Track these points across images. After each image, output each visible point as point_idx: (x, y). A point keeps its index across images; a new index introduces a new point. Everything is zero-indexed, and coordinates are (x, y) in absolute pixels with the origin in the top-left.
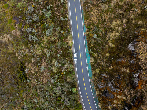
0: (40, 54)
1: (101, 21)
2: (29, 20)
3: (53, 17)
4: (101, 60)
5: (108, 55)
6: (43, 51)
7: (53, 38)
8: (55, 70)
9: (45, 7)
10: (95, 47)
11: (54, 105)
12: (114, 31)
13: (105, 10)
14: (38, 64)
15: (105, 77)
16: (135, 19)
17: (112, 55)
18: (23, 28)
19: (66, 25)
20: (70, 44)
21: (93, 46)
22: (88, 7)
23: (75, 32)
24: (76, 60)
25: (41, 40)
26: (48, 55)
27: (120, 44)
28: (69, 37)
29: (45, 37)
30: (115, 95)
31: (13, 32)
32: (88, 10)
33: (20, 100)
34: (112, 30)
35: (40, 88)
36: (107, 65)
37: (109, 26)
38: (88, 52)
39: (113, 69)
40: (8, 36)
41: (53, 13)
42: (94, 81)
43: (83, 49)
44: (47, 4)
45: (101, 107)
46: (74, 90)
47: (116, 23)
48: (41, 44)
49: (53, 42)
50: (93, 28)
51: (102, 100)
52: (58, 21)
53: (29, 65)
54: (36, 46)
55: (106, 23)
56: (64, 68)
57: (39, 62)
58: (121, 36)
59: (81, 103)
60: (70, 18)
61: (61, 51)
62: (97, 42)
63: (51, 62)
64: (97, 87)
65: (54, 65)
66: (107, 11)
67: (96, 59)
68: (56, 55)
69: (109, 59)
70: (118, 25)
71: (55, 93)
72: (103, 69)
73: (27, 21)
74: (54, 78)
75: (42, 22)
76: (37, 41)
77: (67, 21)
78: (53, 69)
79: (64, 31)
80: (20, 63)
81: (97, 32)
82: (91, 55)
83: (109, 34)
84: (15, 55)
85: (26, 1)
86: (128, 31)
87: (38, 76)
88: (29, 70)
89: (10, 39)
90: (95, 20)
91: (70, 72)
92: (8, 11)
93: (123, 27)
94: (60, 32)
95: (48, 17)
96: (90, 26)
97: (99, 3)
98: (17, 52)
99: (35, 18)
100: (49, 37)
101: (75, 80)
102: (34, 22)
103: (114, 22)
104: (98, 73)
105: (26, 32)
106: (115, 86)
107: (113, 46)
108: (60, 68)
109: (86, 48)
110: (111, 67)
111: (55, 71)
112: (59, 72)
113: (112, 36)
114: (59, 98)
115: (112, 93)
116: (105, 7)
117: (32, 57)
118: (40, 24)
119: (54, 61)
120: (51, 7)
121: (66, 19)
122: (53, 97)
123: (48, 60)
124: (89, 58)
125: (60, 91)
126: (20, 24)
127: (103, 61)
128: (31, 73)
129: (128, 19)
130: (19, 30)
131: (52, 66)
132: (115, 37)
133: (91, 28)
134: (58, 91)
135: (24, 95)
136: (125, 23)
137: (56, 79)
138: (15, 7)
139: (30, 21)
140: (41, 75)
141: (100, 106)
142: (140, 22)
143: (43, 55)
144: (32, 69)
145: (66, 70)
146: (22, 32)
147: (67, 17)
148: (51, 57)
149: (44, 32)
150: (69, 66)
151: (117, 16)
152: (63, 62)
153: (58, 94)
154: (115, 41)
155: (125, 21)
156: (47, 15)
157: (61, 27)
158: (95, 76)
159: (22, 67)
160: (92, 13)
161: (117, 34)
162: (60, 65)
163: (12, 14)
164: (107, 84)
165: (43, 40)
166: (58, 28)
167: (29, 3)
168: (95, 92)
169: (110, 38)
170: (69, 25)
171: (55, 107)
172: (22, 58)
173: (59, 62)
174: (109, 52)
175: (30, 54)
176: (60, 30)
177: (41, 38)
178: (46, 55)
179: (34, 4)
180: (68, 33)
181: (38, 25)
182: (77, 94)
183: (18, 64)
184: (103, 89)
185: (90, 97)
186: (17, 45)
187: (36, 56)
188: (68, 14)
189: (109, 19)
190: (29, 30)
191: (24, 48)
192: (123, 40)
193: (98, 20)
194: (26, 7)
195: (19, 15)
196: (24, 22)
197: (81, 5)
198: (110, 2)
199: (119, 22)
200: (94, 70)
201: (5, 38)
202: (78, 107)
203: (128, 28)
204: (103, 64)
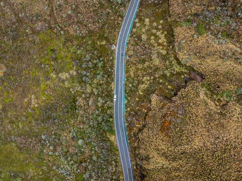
0: (90, 92)
1: (136, 75)
3: (104, 67)
5: (137, 99)
6: (92, 90)
7: (101, 81)
8: (99, 104)
9: (99, 58)
10: (129, 93)
11: (95, 130)
13: (140, 68)
15: (132, 114)
16: (159, 78)
17: (140, 100)
18: (79, 70)
19: (112, 75)
20: (113, 88)
24: (115, 100)
25: (92, 81)
26: (96, 93)
27: (147, 93)
28: (113, 83)
29: (95, 80)
30: (135, 125)
31: (71, 72)
32: (128, 67)
33: (68, 125)
34: (143, 83)
35: (87, 117)
36: (135, 106)
37: (141, 80)
38: (124, 95)
39: (138, 109)
40: (67, 74)
41: (104, 64)
42: (125, 116)
44: (101, 57)
46: (111, 120)
48: (92, 84)
49: (100, 85)
50: (130, 80)
51: (129, 129)
52: (106, 71)
53: (80, 99)
54: (88, 85)
55: (139, 77)
56: (106, 104)
57: (88, 98)
58: (148, 87)
59: (115, 130)
60: (116, 70)
61: (106, 92)
62: (131, 89)
63: (98, 99)
64: (127, 120)
66: (142, 69)
67: (129, 101)
68: (102, 94)
69: (137, 102)
70: (147, 80)
71: (98, 121)
72: (132, 109)
73: (83, 66)
74: (98, 110)
75: (94, 68)
76: (89, 81)
79: (110, 79)
80: (72, 96)
81: (132, 83)
82: (126, 98)
83: (140, 85)
85: (84, 50)
87: (86, 108)
88: (79, 103)
89: (68, 77)
90: (132, 74)
91: (110, 108)
92: (69, 55)
93: (150, 82)
94: (107, 79)
95: (100, 66)
96: (128, 78)
97: (136, 62)
99: (90, 65)
100: (98, 80)
101: (113, 113)
102: (89, 67)
103: (145, 78)
104: (129, 111)
105: (81, 73)
106: (137, 120)
107: (142, 94)
108: (103, 104)
109: (123, 93)
110: (138, 107)
111: (100, 106)
112: (103, 106)
113: (142, 87)
114: (100, 125)
115: (134, 123)
116: (140, 66)
117: (83, 93)
118: (93, 70)
119: (100, 98)
120: (103, 59)
121: (112, 71)
122: (96, 124)
123: (95, 97)
124: (125, 100)
125: (102, 119)
126: (77, 66)
127: (133, 103)
128: (81, 105)
129: (155, 77)
130: (76, 71)
131: (98, 102)
132: (144, 88)
134: (100, 119)
135: (72, 122)
136: (152, 80)
137: (100, 111)
138: (75, 53)
139: (86, 66)
141: (127, 134)
142: (161, 81)
143: (92, 93)
144: (81, 102)
145: (108, 106)
146: (78, 73)
148: (98, 95)
149: (95, 76)
150: (110, 103)
151: (148, 73)
152: (106, 100)
153: (100, 122)
154: (144, 91)
155: (152, 78)
157: (109, 76)
158: (127, 112)
159: (74, 99)
160: (131, 69)
161: (146, 86)
162: (104, 102)
163: (72, 58)
164: (133, 118)
166: (106, 76)
167: (86, 52)
168: (125, 123)
170: (114, 75)
171: (96, 132)
172: (75, 93)
173: (103, 100)
174: (139, 98)
175: (82, 91)
178: (94, 93)
179: (90, 54)
180: (113, 80)
181: (91, 70)
182: (112, 122)
184: (130, 121)
185: (121, 126)
186: (73, 82)
187: (86, 93)
188: (114, 67)
189: (142, 75)
191: (78, 85)
192: (149, 91)
193: (134, 74)
195: (77, 60)
196: (81, 66)
197: (124, 62)
198: (144, 63)
199: (148, 78)
200: (126, 108)
201: (64, 76)
202: (112, 131)
203: (153, 83)
204: (133, 105)
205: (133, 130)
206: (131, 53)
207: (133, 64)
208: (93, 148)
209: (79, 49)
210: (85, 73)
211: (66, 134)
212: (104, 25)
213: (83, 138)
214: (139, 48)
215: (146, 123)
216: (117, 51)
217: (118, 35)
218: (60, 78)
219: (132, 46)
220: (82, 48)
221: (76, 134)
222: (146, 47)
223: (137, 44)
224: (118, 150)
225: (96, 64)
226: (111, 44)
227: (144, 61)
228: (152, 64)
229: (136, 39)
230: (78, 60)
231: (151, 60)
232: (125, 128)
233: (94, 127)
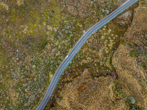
3: (72, 38)
4: (74, 65)
5: (77, 65)
6: (58, 45)
7: (66, 44)
8: (57, 55)
10: (76, 60)
14: (52, 47)
15: (70, 71)
16: (95, 63)
17: (78, 67)
18: (59, 30)
20: (69, 51)
21: (75, 58)
23: (74, 49)
24: (66, 58)
25: (61, 41)
26: (59, 48)
27: (84, 66)
28: (71, 49)
29: (64, 41)
30: (67, 77)
31: (54, 28)
32: (84, 46)
33: (34, 54)
34: (86, 59)
35: (46, 56)
37: (86, 57)
38: (72, 59)
40: (52, 28)
41: (74, 36)
43: (71, 57)
44: (74, 32)
46: (57, 66)
49: (64, 45)
52: (72, 40)
53: (49, 45)
54: (58, 41)
55: (86, 55)
57: (54, 47)
58: (87, 63)
59: (55, 73)
61: (64, 51)
62: (78, 59)
64: (65, 72)
66: (90, 52)
67: (72, 63)
69: (76, 67)
71: (50, 62)
72: (71, 68)
74: (54, 57)
76: (60, 39)
80: (46, 41)
81: (81, 55)
82: (72, 61)
84: (48, 37)
87: (49, 51)
89: (51, 30)
91: (61, 60)
92: (60, 20)
94: (70, 45)
95: (71, 36)
96: (80, 52)
97: (90, 47)
99: (66, 32)
101: (60, 64)
104: (69, 68)
105: (59, 33)
106: (70, 75)
107: (82, 64)
108: (59, 56)
109: (73, 57)
110: (74, 70)
112: (58, 57)
113: (84, 61)
114: (50, 65)
116: (91, 50)
117: (53, 43)
118: (66, 35)
119: (59, 52)
120: (75, 34)
121: (75, 43)
122: (48, 63)
123: (57, 49)
126: (59, 28)
128: (47, 48)
129: (94, 61)
130: (57, 30)
131: (57, 53)
134: (52, 62)
135: (37, 54)
138: (63, 21)
139: (64, 31)
141: (60, 79)
142: (95, 65)
143: (57, 46)
144: (49, 47)
145: (60, 58)
146: (57, 31)
148: (59, 50)
149: (65, 39)
150: (62, 58)
151: (92, 56)
152: (62, 55)
154: (83, 64)
155: (92, 60)
157: (72, 44)
158: (67, 68)
159: (46, 43)
160: (85, 48)
162: (60, 55)
163: (60, 22)
164: (68, 73)
166: (70, 43)
167: (69, 24)
168: (63, 73)
170: (75, 45)
171: (45, 67)
172: (49, 40)
174: (79, 65)
179: (70, 27)
180: (72, 47)
182: (57, 68)
184: (66, 74)
185: (60, 73)
186: (51, 34)
187: (55, 44)
189: (88, 55)
190: (61, 34)
191: (53, 37)
192: (86, 65)
193: (85, 52)
196: (61, 29)
197: (84, 42)
198: (93, 50)
199: (90, 59)
200: (69, 66)
201: (50, 28)
202: (53, 72)
203: (91, 63)
204: (73, 67)
206: (91, 40)
207: (88, 46)
208: (38, 74)
209: (67, 20)
211: (29, 57)
212: (87, 17)
213: (36, 65)
214: (96, 41)
215: (73, 81)
216: (84, 34)
217: (91, 27)
218: (47, 28)
219: (94, 37)
220: (68, 21)
221: (34, 61)
222: (100, 43)
223: (97, 38)
224: (49, 84)
225: (70, 34)
226: (84, 29)
227: (94, 49)
228: (97, 53)
229: (98, 36)
230: (62, 25)
231: (98, 51)
232: (61, 75)
233: (46, 64)
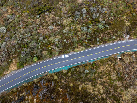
0: (64, 24)
1: (101, 74)
2: (93, 10)
3: (99, 31)
4: (66, 79)
5: (72, 85)
6: (67, 26)
7: (80, 33)
8: (51, 39)
9: (107, 23)
10: (77, 73)
11: (20, 42)
12: (93, 88)
13: (111, 77)
14: (55, 23)
15: (51, 85)
17: (72, 89)
18: (85, 5)
19: (93, 44)
20: (76, 49)
21: (78, 70)
22: (111, 61)
23: (88, 53)
24: (63, 57)
25: (77, 23)
26: (64, 31)
27: (83, 95)
28: (83, 48)
29: (80, 26)
30: (36, 97)
32: (109, 61)
33: (20, 11)
34: (94, 86)
35: (33, 28)
36: (62, 85)
37: (97, 82)
38: (72, 66)
39: (59, 91)
41: (102, 31)
42: (46, 76)
43: (73, 62)
44: (109, 24)
45: (23, 86)
46: (35, 59)
47: (101, 88)
48: (73, 24)
49: (76, 34)
50: (94, 69)
51: (30, 85)
52: (95, 36)
53: (52, 16)
54: (71, 19)
55: (99, 79)
56: (54, 47)
57: (57, 24)
58: (90, 94)
59: (25, 67)
60: (100, 47)
61: (69, 42)
62: (82, 74)
63: (58, 35)
64: (41, 79)
65: (55, 37)
66: (110, 79)
67: (66, 74)
68: (65, 38)
69: (67, 86)
70: (100, 90)
71: (30, 42)
72: (58, 82)
73: (91, 8)
74: (44, 39)
75: (93, 21)
76: (75, 19)
77: (97, 44)
78: (52, 37)
79: (88, 43)
80: (53, 6)
81: (91, 72)
82: (69, 70)
83: (90, 83)
84: (60, 1)
85: (109, 5)
86: (95, 100)
87: (44, 25)
88: (48, 16)
90: (101, 69)
91: (51, 53)
93: (98, 95)
94: (86, 39)
95: (98, 27)
96: (95, 65)
97: (117, 70)
98: (62, 3)
99: (96, 15)
100: (80, 30)
101: (45, 58)
102: (92, 15)
103: (101, 86)
104: (53, 79)
105: (82, 8)
106: (44, 96)
107: (80, 89)
108: (54, 43)
109: (75, 64)
110: (61, 89)
111: (50, 39)
112: (50, 43)
113: (89, 86)
114: (26, 46)
115: (38, 94)
116: (114, 77)
117: (60, 17)
118: (91, 20)
119: (59, 37)
120: (107, 28)
121: (98, 43)
122: (26, 41)
123: (60, 31)
124: (67, 69)
125: (33, 47)
126: (88, 2)
127: (65, 81)
128: (46, 18)
129: (106, 99)
130: (83, 2)
131: (55, 36)
132: (88, 89)
133: (93, 67)
134: (33, 44)
135: (25, 14)
136: (102, 97)
137: (43, 41)
140: (45, 27)
141: (24, 84)
143: (63, 27)
144: (49, 18)
145: (52, 49)
146: (82, 4)
147: (100, 43)
149: (84, 25)
150: (57, 51)
151: (108, 88)
152: (59, 45)
153: (30, 45)
154: (84, 90)
155: (104, 96)
156: (99, 25)
157: (90, 40)
158: (51, 76)
159: (50, 9)
160: (107, 66)
161: (91, 91)
162: (56, 43)
164: (45, 88)
165: (77, 24)
166: (89, 37)
167: (108, 8)
168: (36, 78)
169: (87, 85)
170: (94, 47)
171: (18, 44)
172: (58, 8)
173: (59, 42)
174: (74, 86)
175: (62, 14)
176: (88, 38)
177: (79, 23)
178: (64, 29)
179: (108, 12)
180: (87, 47)
181: (90, 19)
182: (32, 61)
183: (52, 5)
184: (40, 85)
185: (31, 74)
186: (69, 2)
187: (62, 20)
188: (103, 44)
189: (103, 82)
190: (84, 11)
191: (67, 8)
192: (86, 97)
193: (102, 72)
194: (104, 6)
196: (90, 6)
197: (113, 54)
198: (119, 81)
199: (102, 91)
200: (56, 74)
202: (21, 64)
203: (98, 100)
204: (63, 81)
205: (28, 96)
206: (127, 60)
207: (114, 65)
210: (84, 12)
211: (10, 11)
216: (123, 42)
220: (110, 2)
221: (11, 22)
226: (128, 33)
227: (121, 79)
228: (121, 90)
231: (126, 88)
232: (30, 79)
233: (23, 39)
